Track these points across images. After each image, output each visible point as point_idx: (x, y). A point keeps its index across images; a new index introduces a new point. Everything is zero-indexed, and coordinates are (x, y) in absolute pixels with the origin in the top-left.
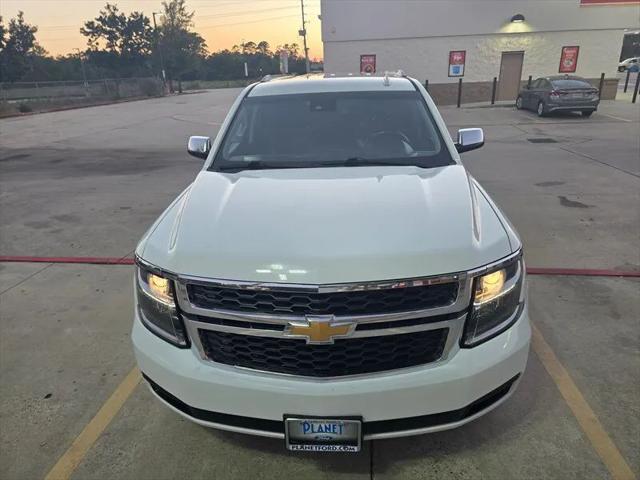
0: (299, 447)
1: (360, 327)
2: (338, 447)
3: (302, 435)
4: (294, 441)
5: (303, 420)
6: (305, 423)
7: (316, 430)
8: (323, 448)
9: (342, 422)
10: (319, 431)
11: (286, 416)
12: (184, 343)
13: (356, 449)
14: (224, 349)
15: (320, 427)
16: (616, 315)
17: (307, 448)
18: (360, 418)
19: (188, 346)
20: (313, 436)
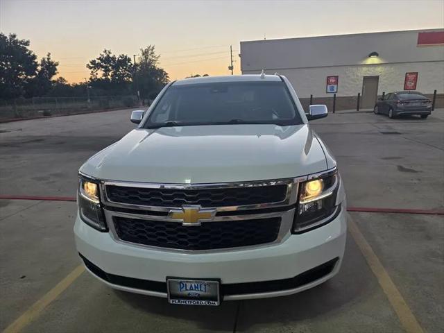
0: (177, 301)
1: (218, 214)
2: (204, 302)
3: (179, 292)
4: (173, 296)
5: (179, 281)
6: (181, 283)
7: (188, 288)
8: (194, 303)
9: (206, 282)
10: (190, 289)
11: (167, 278)
12: (104, 228)
13: (217, 304)
14: (130, 232)
15: (191, 286)
16: (429, 238)
17: (183, 302)
18: (219, 280)
19: (107, 231)
20: (187, 292)
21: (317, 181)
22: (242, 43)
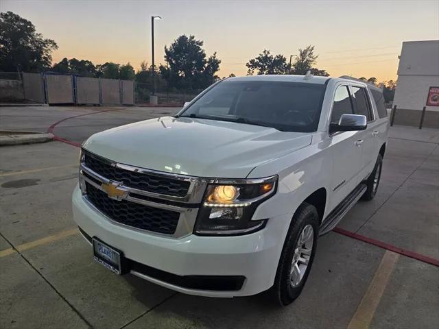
0: (98, 260)
1: (131, 194)
2: (111, 267)
3: (98, 253)
5: (98, 242)
6: (100, 244)
7: (103, 251)
8: (106, 265)
9: (113, 250)
11: (94, 237)
13: (118, 273)
18: (122, 254)
21: (232, 187)
22: (404, 43)
